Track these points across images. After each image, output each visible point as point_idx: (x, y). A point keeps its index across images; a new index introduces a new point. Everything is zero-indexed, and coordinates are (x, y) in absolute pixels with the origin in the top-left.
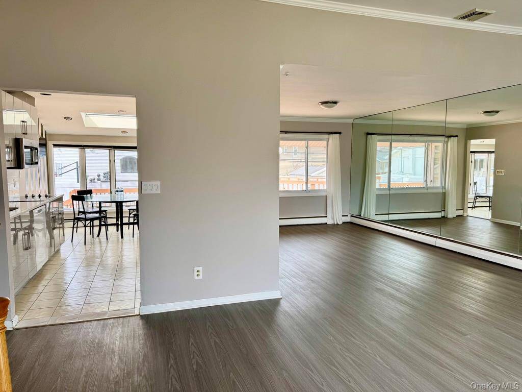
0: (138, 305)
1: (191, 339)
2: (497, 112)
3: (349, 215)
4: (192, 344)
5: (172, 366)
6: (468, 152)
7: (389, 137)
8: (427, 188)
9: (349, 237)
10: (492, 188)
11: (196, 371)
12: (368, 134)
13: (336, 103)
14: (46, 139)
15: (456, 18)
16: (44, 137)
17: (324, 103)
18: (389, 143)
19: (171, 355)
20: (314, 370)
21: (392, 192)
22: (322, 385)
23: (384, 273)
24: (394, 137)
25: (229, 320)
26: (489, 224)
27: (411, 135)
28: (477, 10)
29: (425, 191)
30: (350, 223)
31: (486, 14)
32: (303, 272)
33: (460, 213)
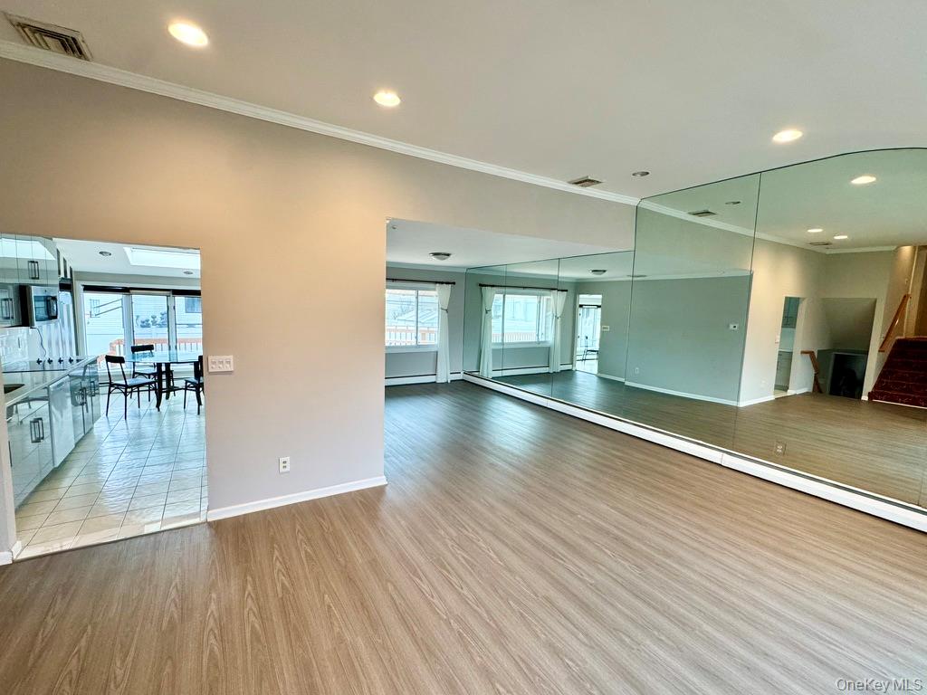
0: (205, 507)
1: (276, 552)
2: (604, 271)
3: (462, 373)
4: (277, 558)
5: (249, 594)
6: (578, 306)
7: (503, 290)
8: (539, 343)
9: (461, 399)
10: (598, 342)
11: (282, 598)
12: (481, 285)
13: (448, 255)
14: (71, 279)
15: (570, 183)
16: (69, 277)
17: (435, 254)
18: (502, 296)
19: (249, 578)
20: (423, 578)
21: (505, 347)
22: (432, 597)
23: (497, 444)
24: (508, 290)
25: (324, 519)
26: (596, 379)
27: (524, 288)
28: (589, 178)
29: (538, 346)
30: (463, 380)
31: (598, 182)
32: (413, 448)
33: (569, 367)
